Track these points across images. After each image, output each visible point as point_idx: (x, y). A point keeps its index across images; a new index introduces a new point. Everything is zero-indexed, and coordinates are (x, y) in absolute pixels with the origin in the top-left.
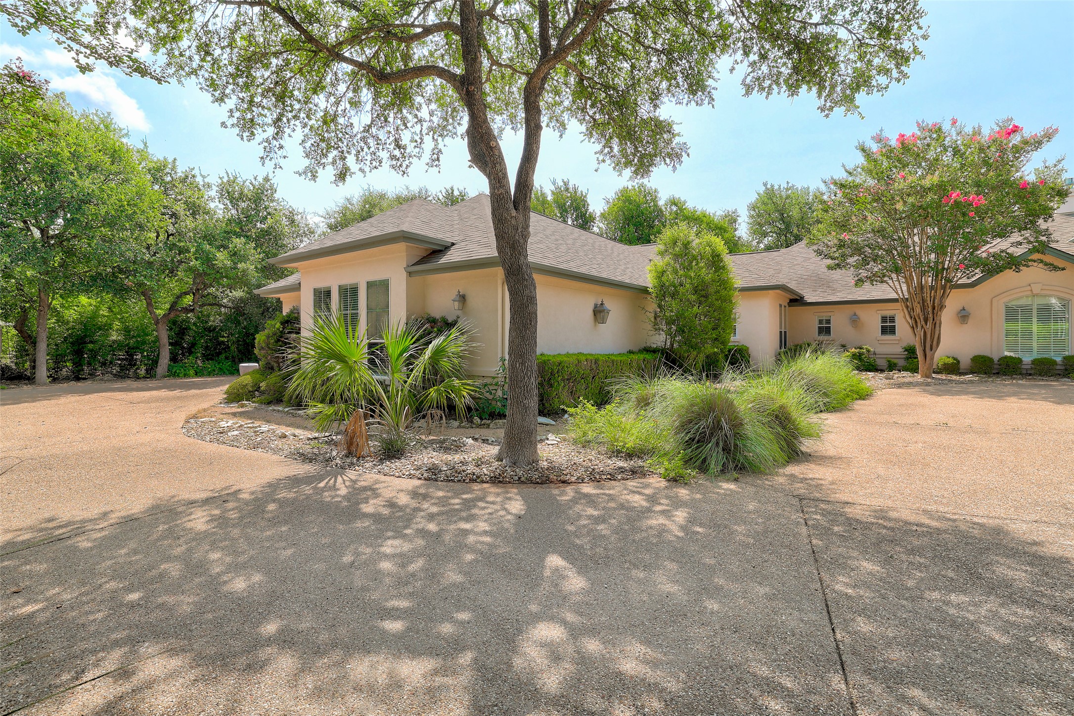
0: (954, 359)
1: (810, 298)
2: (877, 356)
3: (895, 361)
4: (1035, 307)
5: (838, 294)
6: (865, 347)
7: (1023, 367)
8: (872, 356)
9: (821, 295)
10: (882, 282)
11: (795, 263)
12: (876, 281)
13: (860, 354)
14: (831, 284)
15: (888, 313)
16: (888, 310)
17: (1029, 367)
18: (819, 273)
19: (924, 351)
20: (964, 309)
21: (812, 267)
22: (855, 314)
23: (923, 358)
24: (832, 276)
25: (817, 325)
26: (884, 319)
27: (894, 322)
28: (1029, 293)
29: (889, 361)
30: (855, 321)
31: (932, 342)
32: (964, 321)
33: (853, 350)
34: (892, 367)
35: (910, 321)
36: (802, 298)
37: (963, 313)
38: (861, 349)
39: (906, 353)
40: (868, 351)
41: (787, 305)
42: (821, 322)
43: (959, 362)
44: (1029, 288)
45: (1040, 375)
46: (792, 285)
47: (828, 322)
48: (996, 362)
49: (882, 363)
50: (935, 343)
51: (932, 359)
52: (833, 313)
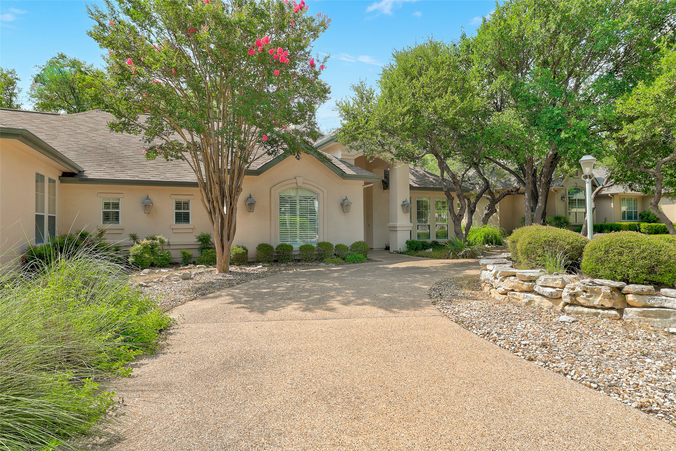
0: (244, 248)
1: (91, 173)
2: (172, 247)
3: (190, 252)
4: (298, 199)
5: (128, 172)
6: (158, 237)
7: (294, 253)
8: (166, 247)
9: (108, 171)
10: (178, 158)
11: (78, 131)
12: (172, 156)
13: (153, 247)
14: (120, 160)
15: (183, 199)
16: (183, 195)
17: (297, 253)
18: (108, 146)
19: (222, 240)
20: (250, 197)
21: (100, 139)
22: (148, 198)
23: (220, 249)
24: (123, 152)
25: (101, 210)
26: (178, 205)
27: (188, 209)
28: (295, 185)
29: (184, 253)
30: (147, 206)
31: (229, 231)
32: (251, 209)
33: (145, 241)
34: (187, 260)
35: (208, 205)
36: (81, 172)
37: (250, 201)
38: (154, 239)
39: (200, 243)
40: (162, 242)
41: (56, 178)
42: (107, 205)
43: (247, 251)
44: (295, 181)
45: (305, 261)
46: (71, 156)
47: (116, 205)
48: (275, 250)
49: (176, 255)
50: (232, 231)
51: (229, 250)
52: (121, 195)
